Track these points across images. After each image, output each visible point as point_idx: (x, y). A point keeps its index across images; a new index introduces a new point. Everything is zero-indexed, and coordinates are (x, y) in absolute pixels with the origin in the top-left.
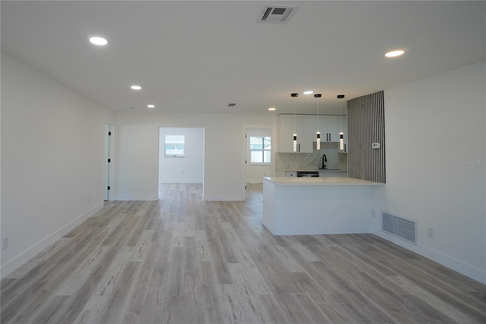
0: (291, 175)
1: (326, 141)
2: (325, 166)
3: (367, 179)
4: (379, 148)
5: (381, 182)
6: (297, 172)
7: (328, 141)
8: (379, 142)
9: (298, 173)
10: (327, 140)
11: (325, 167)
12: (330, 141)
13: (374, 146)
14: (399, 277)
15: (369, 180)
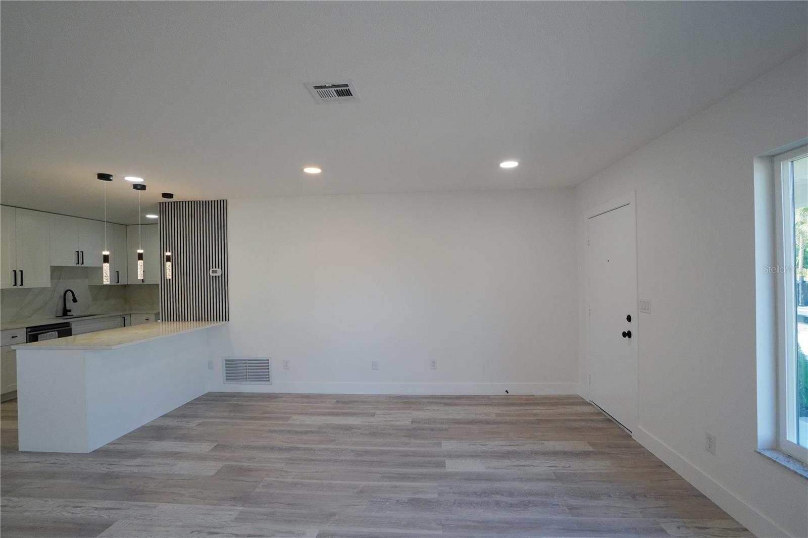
0: (13, 337)
1: (75, 265)
2: (70, 311)
3: (199, 319)
4: (219, 276)
5: (223, 320)
6: (27, 328)
7: (80, 265)
8: (219, 268)
9: (29, 330)
10: (78, 263)
11: (69, 313)
12: (82, 265)
13: (213, 273)
14: (295, 417)
15: (202, 320)
